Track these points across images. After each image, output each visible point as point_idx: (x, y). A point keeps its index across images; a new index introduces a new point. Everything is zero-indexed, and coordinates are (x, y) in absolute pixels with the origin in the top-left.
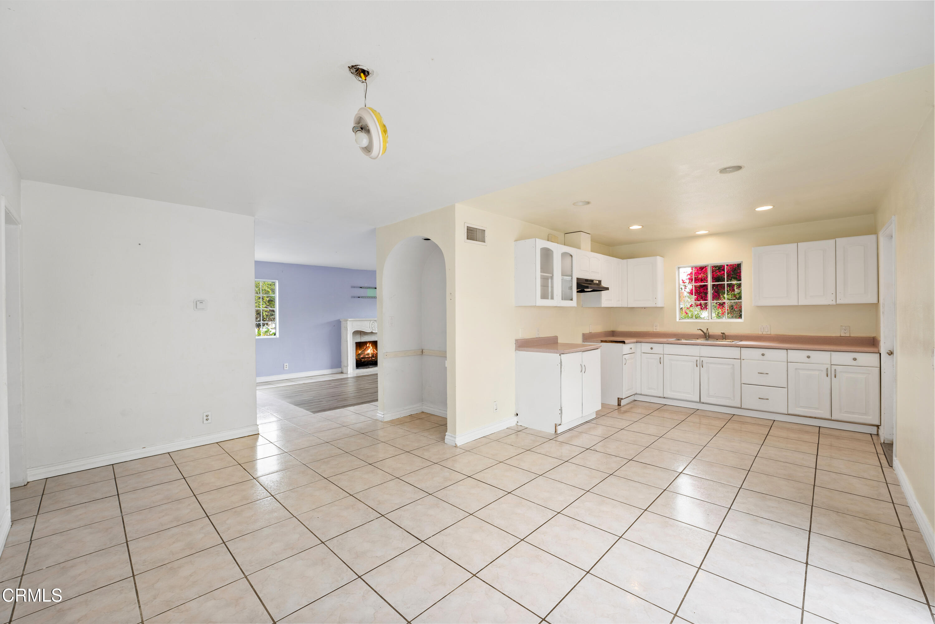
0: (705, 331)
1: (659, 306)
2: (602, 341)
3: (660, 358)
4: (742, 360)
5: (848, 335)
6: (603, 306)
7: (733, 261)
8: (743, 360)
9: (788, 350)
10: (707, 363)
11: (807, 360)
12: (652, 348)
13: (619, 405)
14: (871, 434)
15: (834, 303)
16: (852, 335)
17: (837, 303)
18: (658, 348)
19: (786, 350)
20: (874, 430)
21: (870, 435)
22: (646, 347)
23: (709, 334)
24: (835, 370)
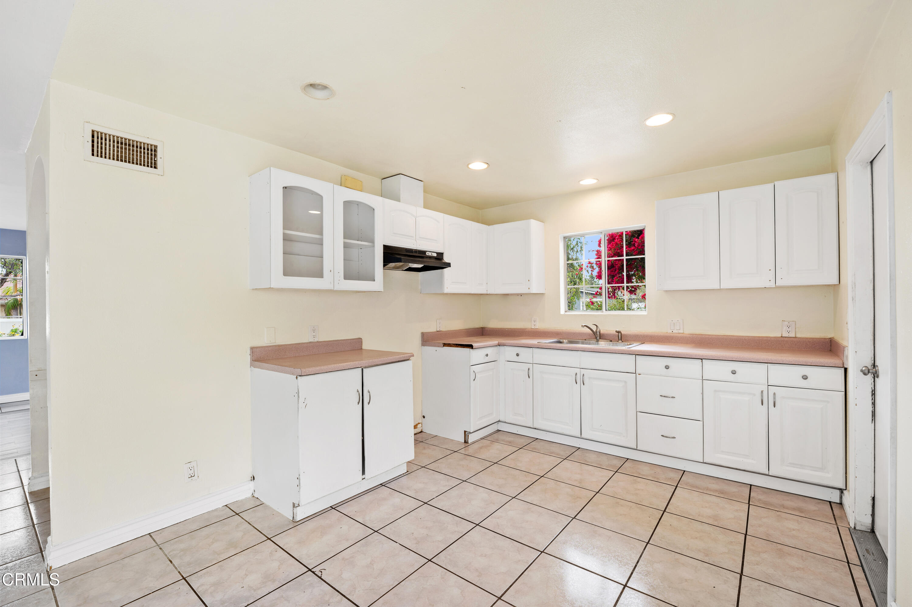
0: (594, 328)
1: (534, 293)
2: (445, 345)
3: (529, 369)
4: (637, 375)
5: (792, 335)
6: (446, 291)
7: (635, 226)
8: (639, 374)
9: (704, 360)
10: (590, 378)
11: (732, 377)
12: (518, 355)
13: (466, 442)
14: (830, 502)
15: (772, 284)
16: (799, 335)
17: (776, 285)
18: (525, 354)
19: (700, 360)
20: (834, 497)
21: (828, 503)
22: (509, 352)
23: (600, 332)
24: (774, 394)
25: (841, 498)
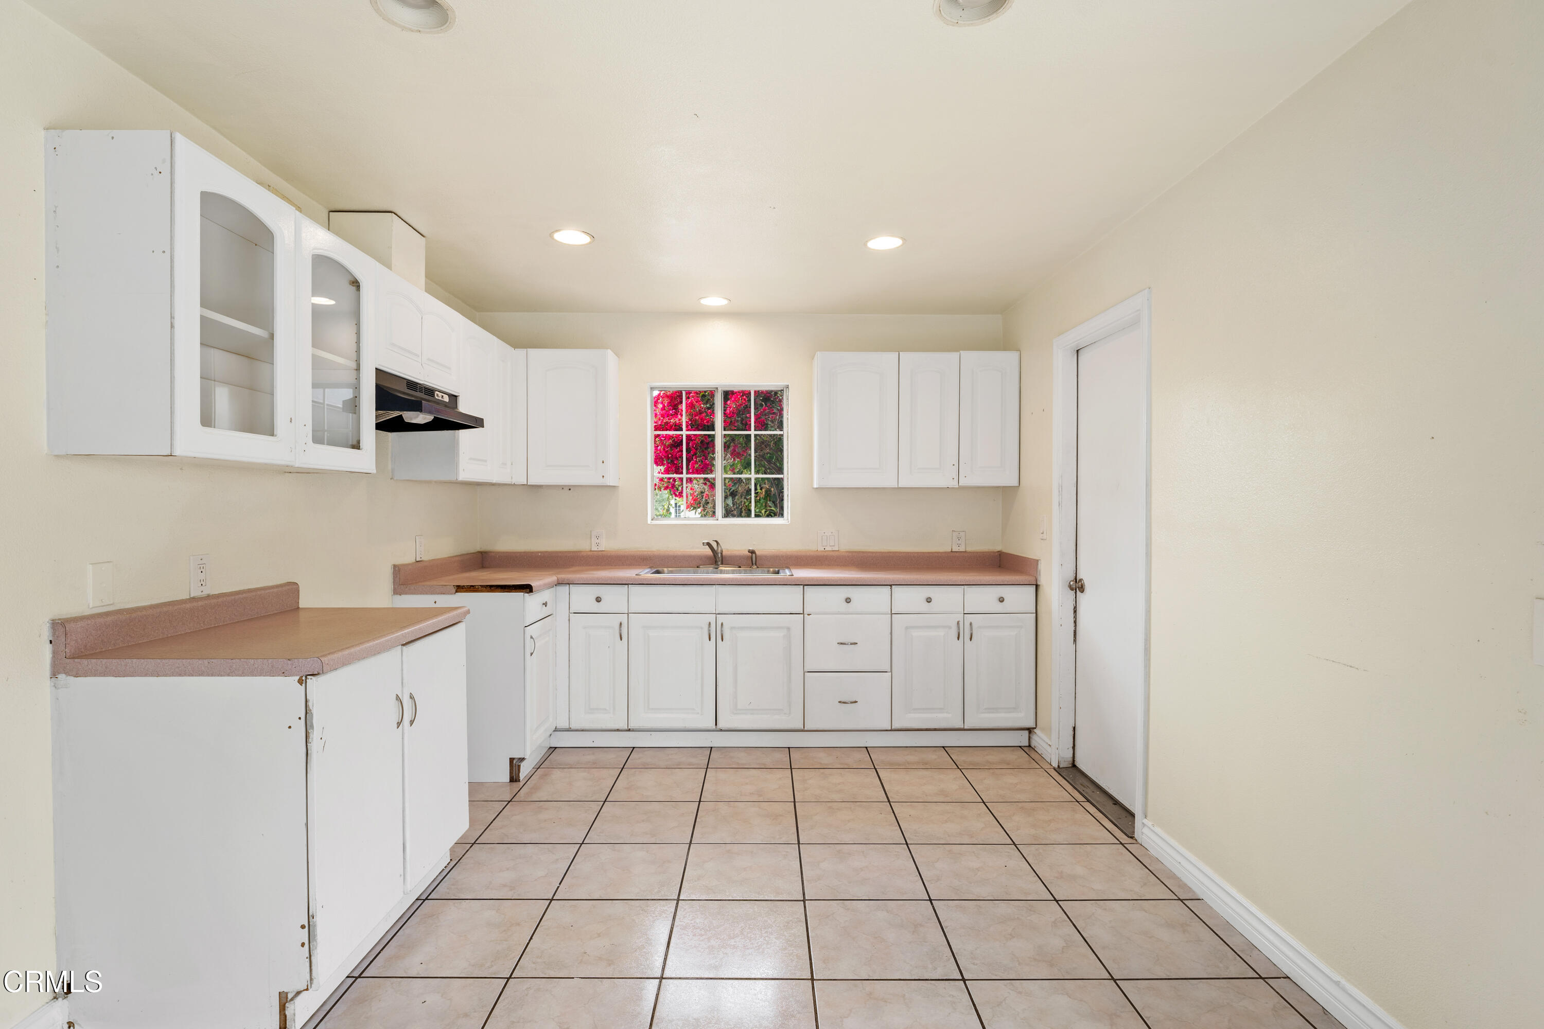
0: (714, 545)
1: (610, 485)
2: (460, 589)
3: (621, 624)
4: (806, 616)
5: (962, 549)
6: (463, 476)
7: (768, 383)
8: (809, 615)
9: (893, 586)
10: (732, 628)
11: (928, 607)
12: (598, 600)
13: (514, 779)
14: (1019, 748)
15: (954, 484)
16: (969, 549)
17: (960, 485)
18: (614, 597)
19: (889, 587)
21: (1017, 750)
22: (582, 597)
23: (722, 554)
24: (971, 624)
25: (1029, 738)
